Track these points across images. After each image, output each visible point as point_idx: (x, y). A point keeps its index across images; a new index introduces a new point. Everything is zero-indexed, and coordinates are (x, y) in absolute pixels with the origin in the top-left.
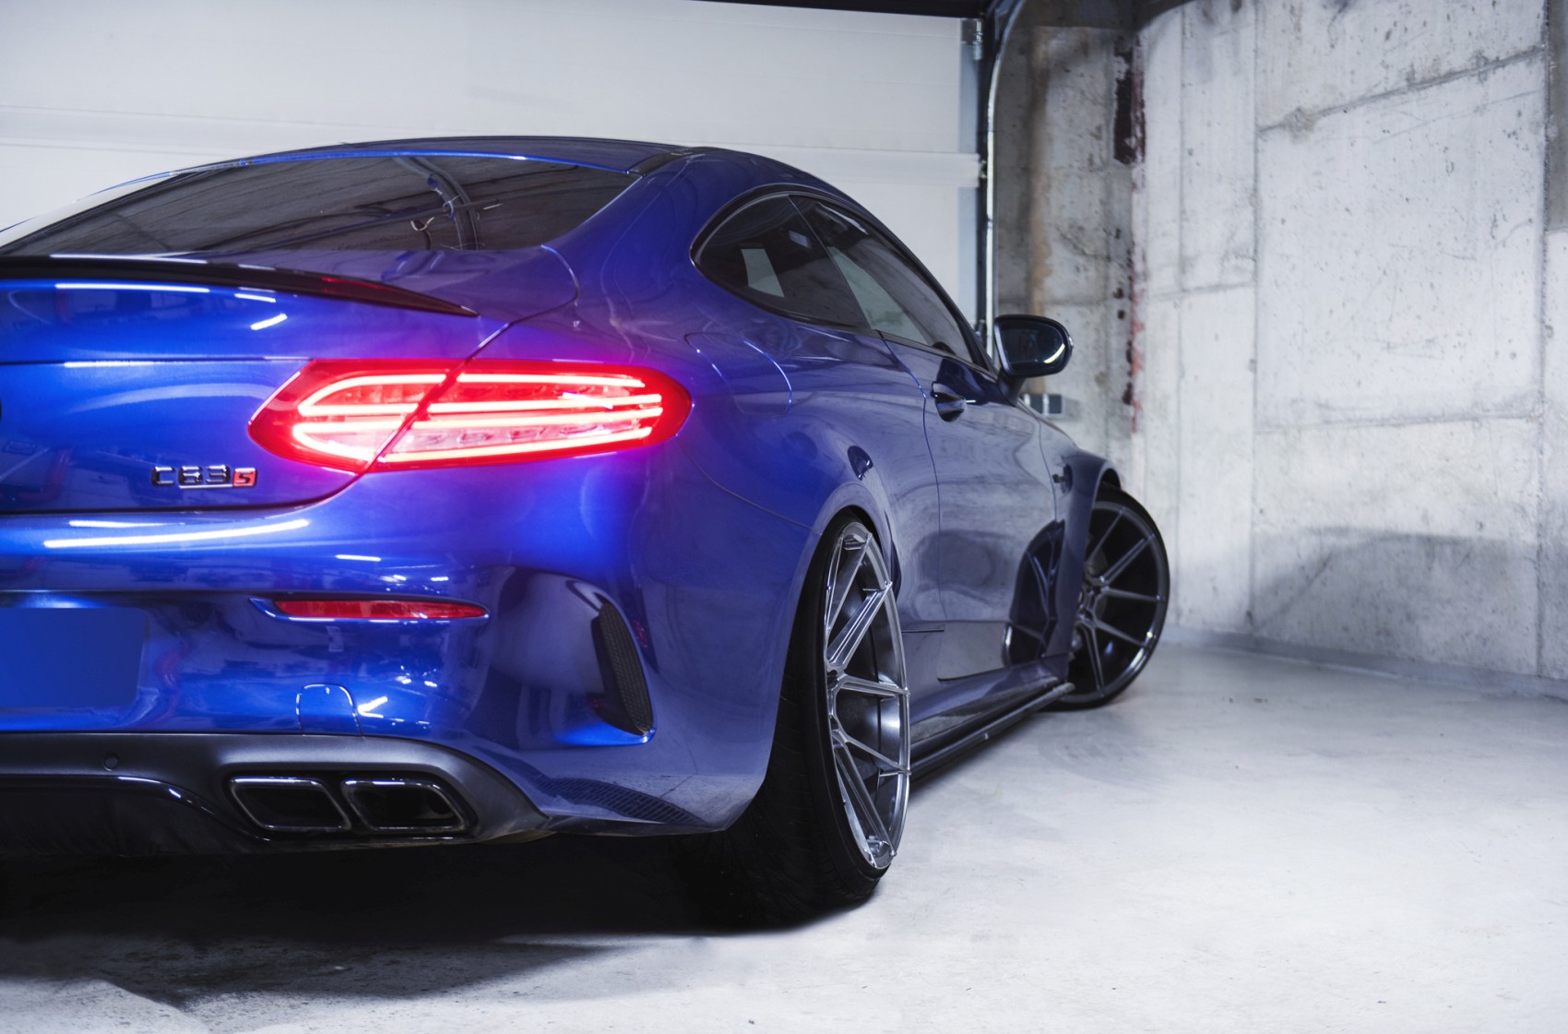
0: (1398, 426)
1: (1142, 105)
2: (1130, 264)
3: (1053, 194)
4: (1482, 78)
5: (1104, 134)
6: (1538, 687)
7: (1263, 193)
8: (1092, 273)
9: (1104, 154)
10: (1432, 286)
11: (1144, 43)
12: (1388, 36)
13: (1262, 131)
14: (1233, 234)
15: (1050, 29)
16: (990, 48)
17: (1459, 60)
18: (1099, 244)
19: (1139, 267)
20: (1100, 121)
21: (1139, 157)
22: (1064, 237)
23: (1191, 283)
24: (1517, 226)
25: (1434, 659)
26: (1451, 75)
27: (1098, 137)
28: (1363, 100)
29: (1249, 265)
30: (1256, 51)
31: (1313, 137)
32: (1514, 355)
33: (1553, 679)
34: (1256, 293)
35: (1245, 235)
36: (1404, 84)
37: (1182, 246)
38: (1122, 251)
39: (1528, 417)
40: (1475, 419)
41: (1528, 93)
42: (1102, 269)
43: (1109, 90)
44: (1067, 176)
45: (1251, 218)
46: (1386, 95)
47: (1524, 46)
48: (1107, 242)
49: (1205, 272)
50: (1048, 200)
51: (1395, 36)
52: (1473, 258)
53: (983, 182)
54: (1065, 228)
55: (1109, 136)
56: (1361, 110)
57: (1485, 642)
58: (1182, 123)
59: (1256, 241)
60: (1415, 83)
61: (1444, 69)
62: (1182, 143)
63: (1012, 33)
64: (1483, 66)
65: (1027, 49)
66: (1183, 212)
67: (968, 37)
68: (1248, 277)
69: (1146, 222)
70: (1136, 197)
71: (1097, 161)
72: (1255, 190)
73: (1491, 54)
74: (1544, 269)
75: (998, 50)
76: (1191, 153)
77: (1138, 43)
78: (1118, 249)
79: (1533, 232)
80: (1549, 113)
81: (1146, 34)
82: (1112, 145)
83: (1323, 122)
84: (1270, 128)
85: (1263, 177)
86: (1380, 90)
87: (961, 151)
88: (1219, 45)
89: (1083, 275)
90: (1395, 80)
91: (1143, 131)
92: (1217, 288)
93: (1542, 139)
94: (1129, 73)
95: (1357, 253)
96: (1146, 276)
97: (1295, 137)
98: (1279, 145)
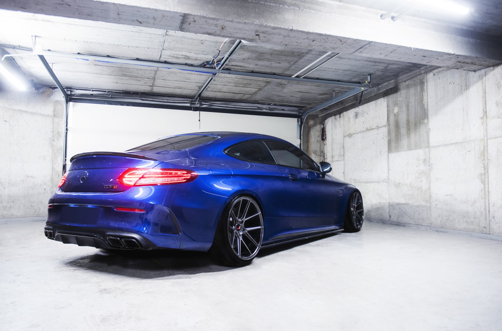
0: (367, 183)
1: (326, 132)
2: (324, 157)
3: (312, 145)
4: (378, 129)
5: (320, 136)
6: (389, 222)
7: (345, 146)
8: (318, 158)
9: (320, 139)
10: (371, 161)
11: (326, 122)
12: (363, 123)
13: (344, 136)
14: (340, 152)
15: (311, 120)
16: (302, 123)
17: (374, 127)
18: (319, 154)
19: (326, 157)
20: (319, 134)
21: (325, 140)
22: (313, 152)
23: (334, 160)
24: (384, 152)
25: (373, 218)
26: (373, 129)
27: (319, 137)
28: (360, 132)
29: (343, 157)
30: (343, 124)
31: (352, 138)
32: (384, 173)
33: (391, 221)
34: (344, 162)
35: (342, 153)
36: (366, 130)
37: (332, 154)
38: (323, 155)
39: (387, 182)
40: (379, 182)
41: (385, 132)
42: (320, 157)
43: (320, 130)
44: (314, 143)
45: (343, 150)
46: (363, 131)
47: (384, 125)
48: (321, 153)
49: (336, 158)
50: (311, 147)
51: (364, 122)
52: (377, 157)
53: (301, 144)
54: (314, 151)
55: (320, 137)
56: (360, 134)
57: (381, 215)
58: (332, 135)
59: (344, 154)
60: (368, 130)
61: (372, 128)
62: (332, 138)
63: (305, 121)
64: (378, 128)
65: (307, 123)
66: (332, 149)
67: (298, 121)
68: (343, 159)
69: (327, 150)
70: (325, 146)
71: (319, 140)
72: (344, 146)
73: (379, 126)
74: (388, 159)
75: (303, 123)
76: (333, 140)
77: (325, 122)
78: (322, 154)
79: (387, 153)
80: (388, 135)
81: (326, 121)
82: (321, 138)
83: (354, 135)
84: (345, 136)
85: (345, 144)
86: (362, 131)
87: (297, 139)
88: (337, 123)
89: (317, 158)
90: (365, 129)
91: (326, 136)
92: (338, 161)
93: (387, 139)
94: (323, 127)
95: (360, 156)
96: (327, 159)
97: (349, 138)
98: (347, 139)
